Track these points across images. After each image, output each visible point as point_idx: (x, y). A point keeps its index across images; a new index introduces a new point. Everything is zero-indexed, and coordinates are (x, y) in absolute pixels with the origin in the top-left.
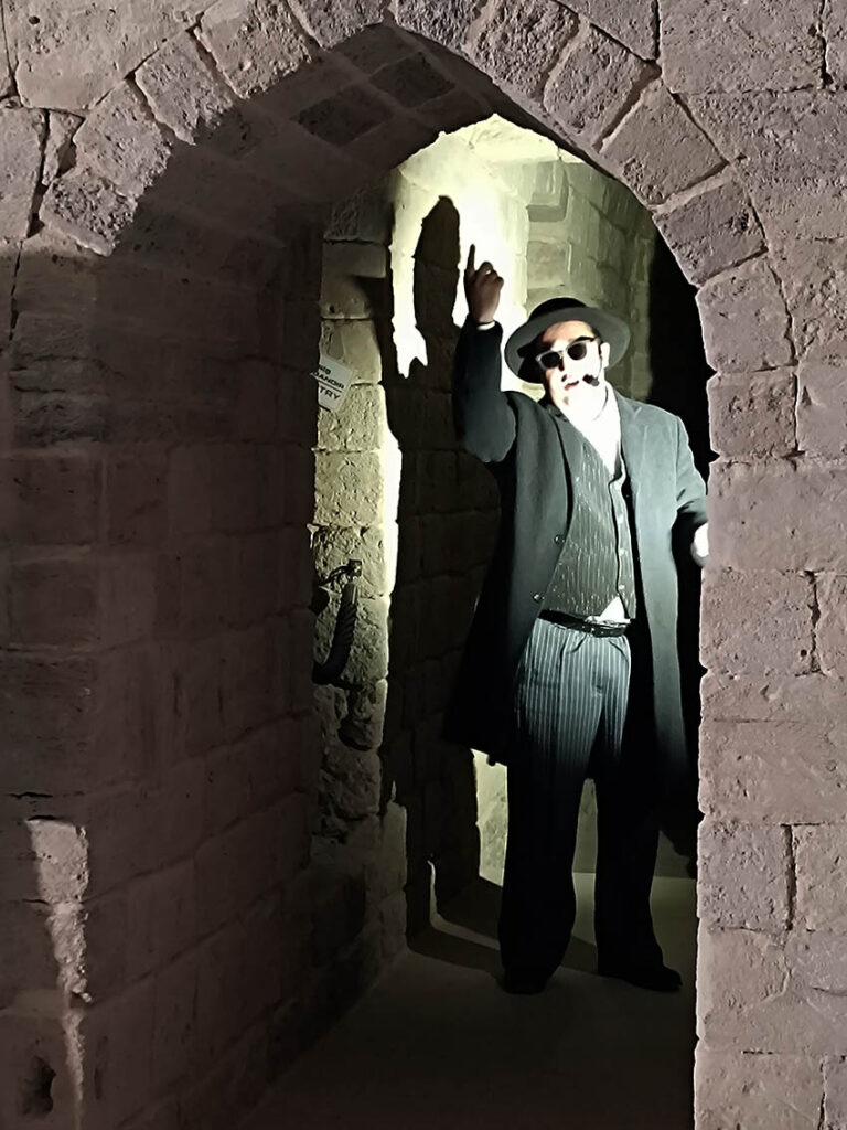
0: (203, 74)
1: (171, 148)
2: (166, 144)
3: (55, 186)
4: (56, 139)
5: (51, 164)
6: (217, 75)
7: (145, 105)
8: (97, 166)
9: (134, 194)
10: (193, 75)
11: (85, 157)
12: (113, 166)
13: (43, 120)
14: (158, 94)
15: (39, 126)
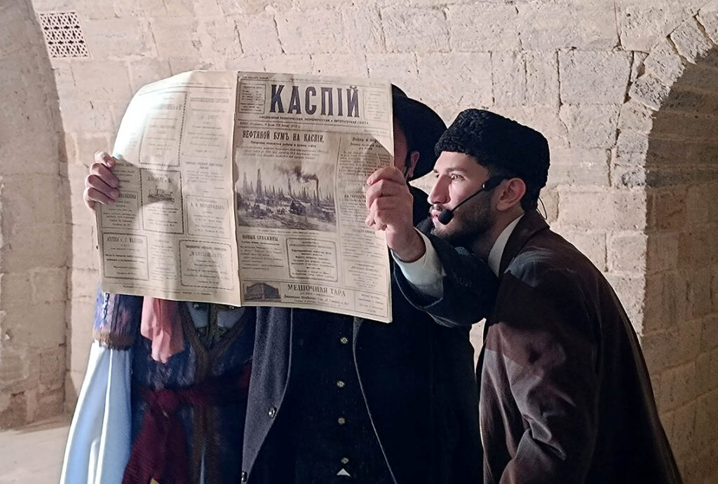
0: (699, 34)
1: (685, 66)
2: (683, 64)
3: (636, 82)
4: (637, 63)
5: (635, 73)
6: (705, 34)
7: (674, 48)
8: (653, 74)
9: (669, 85)
10: (696, 35)
11: (648, 70)
12: (660, 73)
13: (631, 55)
14: (680, 44)
15: (630, 58)
